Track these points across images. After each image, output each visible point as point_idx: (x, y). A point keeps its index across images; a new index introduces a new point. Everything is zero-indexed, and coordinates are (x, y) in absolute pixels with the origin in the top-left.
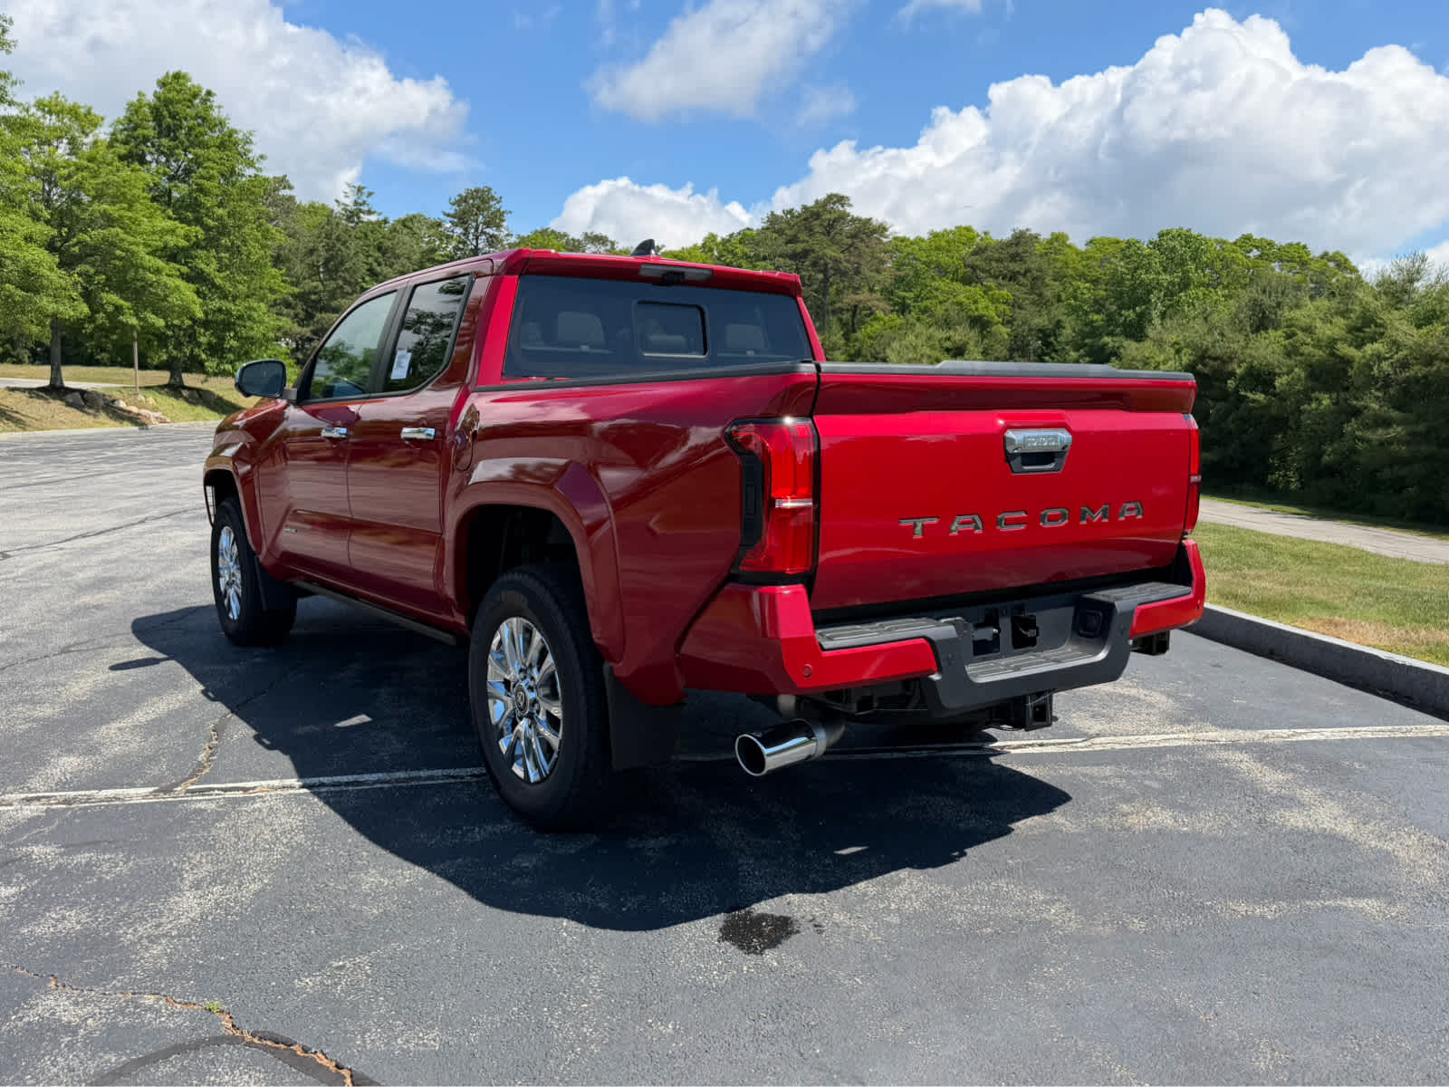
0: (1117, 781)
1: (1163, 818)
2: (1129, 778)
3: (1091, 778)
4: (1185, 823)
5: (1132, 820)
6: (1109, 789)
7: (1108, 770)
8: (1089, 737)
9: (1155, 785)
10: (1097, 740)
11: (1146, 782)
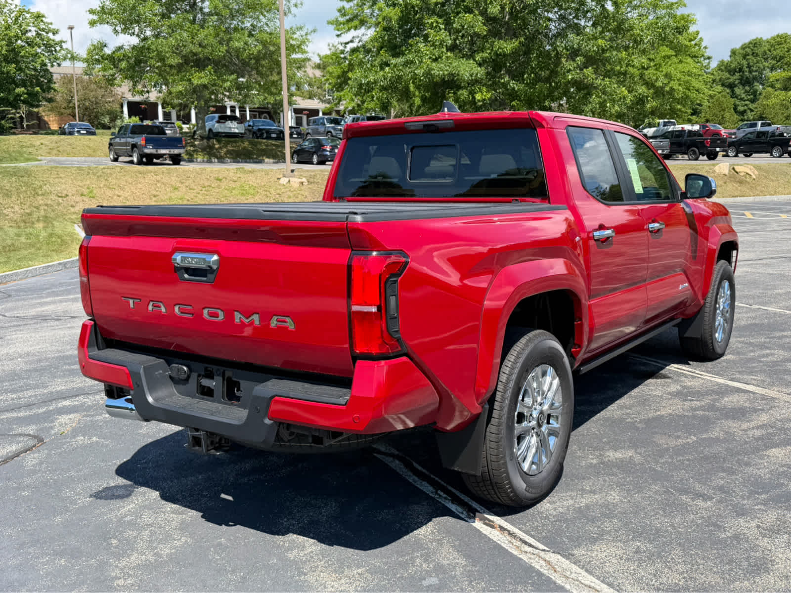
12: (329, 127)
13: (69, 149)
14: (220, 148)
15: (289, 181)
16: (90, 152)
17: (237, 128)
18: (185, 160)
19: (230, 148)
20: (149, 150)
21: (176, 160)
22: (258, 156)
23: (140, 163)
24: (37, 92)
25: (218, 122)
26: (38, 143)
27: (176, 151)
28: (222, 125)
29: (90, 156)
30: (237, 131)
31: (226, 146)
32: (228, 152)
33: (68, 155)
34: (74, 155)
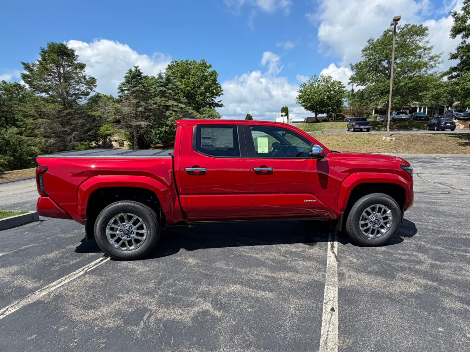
0: (67, 261)
1: (51, 256)
2: (64, 263)
3: (74, 259)
4: (44, 257)
5: (57, 252)
6: (67, 257)
7: (71, 263)
8: (86, 273)
9: (56, 264)
10: (82, 273)
11: (58, 263)
12: (454, 114)
13: (335, 127)
14: (393, 125)
15: (386, 139)
16: (342, 127)
17: (405, 117)
18: (371, 130)
19: (398, 124)
20: (357, 127)
21: (368, 130)
22: (411, 127)
23: (354, 131)
24: (335, 108)
25: (396, 115)
26: (326, 125)
27: (367, 127)
28: (398, 116)
29: (341, 129)
30: (404, 118)
31: (396, 124)
32: (397, 126)
33: (334, 129)
34: (336, 129)
